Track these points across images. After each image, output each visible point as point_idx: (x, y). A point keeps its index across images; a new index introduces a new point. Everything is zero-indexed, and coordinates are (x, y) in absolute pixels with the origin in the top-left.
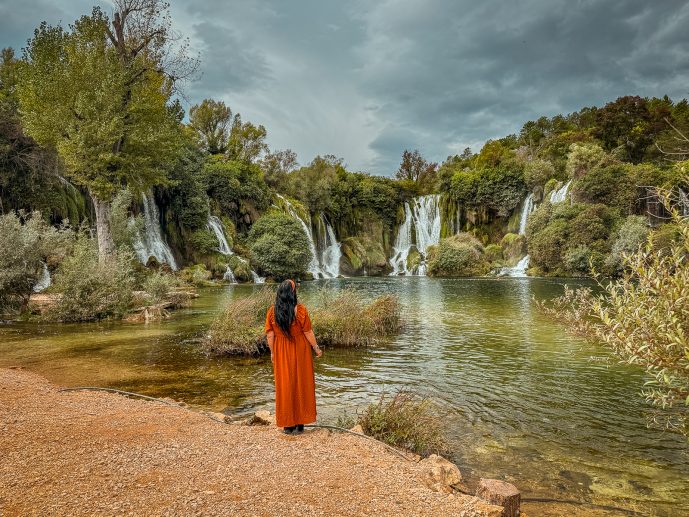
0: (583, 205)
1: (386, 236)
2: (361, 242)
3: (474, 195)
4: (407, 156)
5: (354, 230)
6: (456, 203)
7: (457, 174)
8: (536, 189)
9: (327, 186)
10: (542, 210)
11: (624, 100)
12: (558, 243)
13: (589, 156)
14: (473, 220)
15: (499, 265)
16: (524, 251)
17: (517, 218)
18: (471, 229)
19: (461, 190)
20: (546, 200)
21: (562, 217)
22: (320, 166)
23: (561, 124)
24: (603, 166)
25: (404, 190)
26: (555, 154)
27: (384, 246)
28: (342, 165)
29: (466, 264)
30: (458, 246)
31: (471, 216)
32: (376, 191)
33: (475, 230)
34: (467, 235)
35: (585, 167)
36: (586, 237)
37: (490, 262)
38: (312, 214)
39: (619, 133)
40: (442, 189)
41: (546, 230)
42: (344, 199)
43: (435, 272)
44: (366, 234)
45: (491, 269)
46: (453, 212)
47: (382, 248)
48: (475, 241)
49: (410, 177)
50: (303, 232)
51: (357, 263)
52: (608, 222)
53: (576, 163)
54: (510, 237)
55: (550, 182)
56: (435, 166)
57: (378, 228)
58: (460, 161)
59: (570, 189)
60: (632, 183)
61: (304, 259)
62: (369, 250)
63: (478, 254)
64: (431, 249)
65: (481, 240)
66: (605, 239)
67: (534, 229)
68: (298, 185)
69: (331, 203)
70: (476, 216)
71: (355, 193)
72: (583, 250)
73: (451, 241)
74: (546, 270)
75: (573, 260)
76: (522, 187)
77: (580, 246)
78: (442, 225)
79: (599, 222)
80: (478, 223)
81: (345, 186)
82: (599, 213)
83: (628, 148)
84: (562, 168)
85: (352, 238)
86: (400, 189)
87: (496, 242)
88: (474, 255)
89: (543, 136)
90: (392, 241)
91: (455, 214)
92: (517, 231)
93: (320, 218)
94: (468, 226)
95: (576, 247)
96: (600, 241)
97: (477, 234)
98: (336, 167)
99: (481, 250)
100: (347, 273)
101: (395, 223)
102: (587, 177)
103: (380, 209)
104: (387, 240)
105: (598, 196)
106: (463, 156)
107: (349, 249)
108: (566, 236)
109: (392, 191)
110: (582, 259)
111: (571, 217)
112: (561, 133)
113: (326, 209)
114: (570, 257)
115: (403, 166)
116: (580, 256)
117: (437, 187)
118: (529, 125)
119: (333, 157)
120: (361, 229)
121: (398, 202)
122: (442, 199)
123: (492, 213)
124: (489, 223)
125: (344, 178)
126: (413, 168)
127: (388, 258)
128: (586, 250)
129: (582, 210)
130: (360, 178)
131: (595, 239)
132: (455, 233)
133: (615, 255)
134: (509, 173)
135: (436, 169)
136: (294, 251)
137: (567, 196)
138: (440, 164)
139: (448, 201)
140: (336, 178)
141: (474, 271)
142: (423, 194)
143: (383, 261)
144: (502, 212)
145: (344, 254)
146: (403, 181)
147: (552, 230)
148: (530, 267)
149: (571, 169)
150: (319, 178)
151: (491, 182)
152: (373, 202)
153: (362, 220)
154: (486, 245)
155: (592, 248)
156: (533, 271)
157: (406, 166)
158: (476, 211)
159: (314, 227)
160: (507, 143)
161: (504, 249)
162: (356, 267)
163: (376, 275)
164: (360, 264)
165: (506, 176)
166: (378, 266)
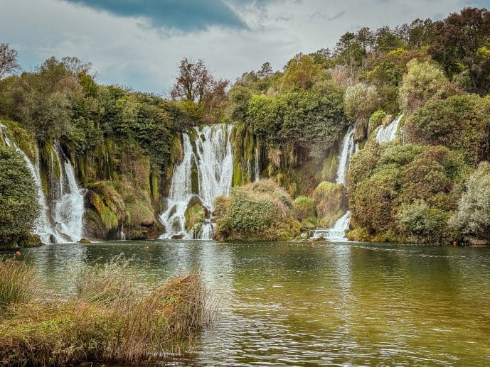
0: (417, 147)
1: (156, 181)
2: (117, 188)
3: (279, 127)
4: (186, 67)
5: (106, 170)
6: (255, 137)
7: (256, 97)
8: (359, 122)
9: (66, 102)
10: (367, 153)
11: (469, 13)
12: (388, 197)
13: (427, 83)
14: (277, 161)
15: (311, 225)
16: (345, 206)
17: (334, 162)
18: (274, 174)
19: (261, 119)
20: (370, 137)
21: (393, 161)
22: (54, 73)
23: (387, 40)
24: (444, 96)
25: (181, 114)
26: (383, 78)
27: (152, 195)
28: (90, 73)
29: (268, 223)
30: (259, 197)
31: (275, 156)
32: (143, 115)
33: (279, 176)
34: (269, 182)
35: (421, 96)
36: (424, 189)
37: (300, 220)
38: (41, 145)
39: (462, 53)
40: (235, 117)
41: (373, 178)
42: (92, 123)
43: (225, 235)
44: (124, 178)
45: (302, 231)
46: (250, 149)
47: (149, 200)
48: (280, 192)
49: (190, 98)
50: (26, 172)
51: (111, 220)
52: (451, 169)
53: (410, 91)
54: (325, 186)
55: (377, 114)
56: (225, 84)
57: (144, 166)
58: (256, 80)
59: (401, 124)
60: (479, 120)
61: (28, 212)
62: (128, 201)
63: (285, 209)
64: (220, 200)
65: (287, 189)
66: (447, 192)
67: (356, 177)
68: (18, 99)
69: (71, 129)
70: (281, 156)
71: (110, 115)
72: (420, 207)
73: (247, 189)
74: (373, 232)
75: (407, 219)
76: (341, 119)
77: (416, 201)
78: (235, 168)
79: (440, 170)
80: (284, 166)
81: (95, 104)
82: (440, 157)
83: (473, 74)
84: (393, 97)
85: (104, 183)
86: (176, 113)
87: (307, 193)
88: (278, 211)
89: (364, 53)
91: (253, 152)
92: (333, 179)
93: (54, 152)
94: (270, 169)
95: (412, 202)
96: (441, 195)
97: (282, 181)
98: (80, 76)
99: (288, 204)
100: (96, 236)
101: (168, 162)
102: (424, 110)
103: (147, 141)
104: (156, 188)
105: (437, 135)
106: (261, 73)
107: (98, 200)
108: (398, 187)
109: (165, 115)
110: (419, 218)
111: (403, 162)
112: (388, 50)
113: (63, 137)
114: (404, 214)
115: (181, 80)
116: (416, 214)
117: (228, 113)
118: (348, 37)
119: (75, 60)
120: (118, 170)
121: (173, 131)
122: (235, 130)
123: (301, 151)
124: (297, 167)
125: (92, 91)
126: (195, 84)
127: (158, 212)
128: (424, 206)
129: (417, 153)
130: (116, 93)
131: (435, 192)
132: (253, 180)
133: (461, 213)
134: (324, 99)
135: (227, 89)
136: (11, 201)
137: (398, 133)
138: (234, 82)
139: (244, 133)
140: (80, 92)
141: (279, 232)
142: (209, 123)
143: (149, 217)
144: (315, 152)
145: (89, 204)
146: (179, 101)
147: (382, 176)
148: (351, 228)
149: (404, 98)
150: (52, 91)
151: (301, 110)
152: (138, 129)
153: (119, 157)
154: (294, 197)
155: (431, 204)
156: (356, 233)
157: (186, 81)
158: (281, 148)
159: (44, 166)
160: (319, 58)
161: (317, 203)
162: (109, 226)
163: (139, 239)
164: (116, 222)
165: (321, 104)
166: (143, 225)
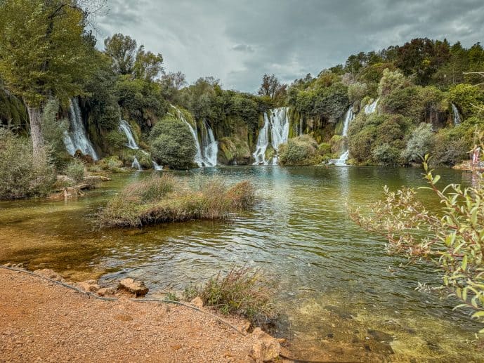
0: (387, 115)
1: (251, 137)
2: (233, 141)
3: (312, 107)
4: (266, 79)
5: (228, 132)
6: (300, 113)
7: (301, 93)
8: (356, 103)
9: (207, 100)
10: (359, 119)
12: (369, 142)
13: (393, 81)
14: (312, 126)
15: (328, 158)
17: (341, 125)
18: (309, 132)
19: (303, 104)
20: (361, 111)
21: (373, 123)
22: (202, 85)
23: (374, 58)
24: (402, 87)
25: (263, 103)
26: (370, 78)
28: (219, 84)
29: (305, 157)
30: (300, 144)
31: (310, 123)
32: (244, 104)
33: (312, 133)
34: (307, 136)
35: (389, 88)
36: (388, 138)
37: (322, 155)
38: (197, 120)
39: (413, 64)
40: (290, 103)
41: (361, 133)
42: (220, 109)
43: (284, 163)
44: (236, 135)
45: (323, 160)
46: (297, 120)
47: (248, 146)
48: (312, 141)
49: (268, 94)
50: (190, 133)
51: (230, 156)
52: (404, 127)
53: (383, 85)
54: (336, 137)
55: (365, 98)
56: (286, 86)
57: (245, 131)
58: (303, 83)
59: (378, 103)
60: (421, 100)
61: (191, 153)
62: (238, 147)
63: (314, 149)
64: (281, 146)
65: (316, 139)
66: (401, 139)
67: (353, 132)
68: (186, 98)
69: (210, 112)
70: (314, 123)
71: (229, 105)
72: (386, 147)
73: (295, 139)
74: (360, 160)
75: (379, 154)
76: (346, 102)
77: (384, 144)
78: (290, 129)
79: (398, 127)
80: (315, 128)
81: (221, 100)
82: (398, 121)
83: (419, 75)
84: (374, 89)
85: (226, 138)
86: (260, 102)
87: (326, 142)
88: (311, 150)
89: (361, 66)
90: (255, 140)
91: (299, 121)
92: (341, 134)
93: (203, 123)
94: (308, 129)
95: (382, 144)
96: (398, 141)
97: (314, 135)
98: (214, 86)
99: (316, 147)
100: (223, 163)
101: (257, 127)
102: (391, 95)
103: (247, 117)
104: (251, 140)
105: (398, 109)
106: (306, 79)
107: (224, 147)
108: (374, 137)
109: (255, 104)
110: (385, 153)
111: (379, 123)
112: (373, 64)
113: (207, 117)
114: (376, 152)
115: (263, 86)
116: (383, 151)
117: (287, 101)
118: (352, 58)
119: (212, 78)
120: (233, 131)
121: (259, 112)
122: (290, 110)
123: (324, 120)
124: (322, 128)
125: (220, 93)
126: (270, 87)
127: (252, 152)
128: (388, 147)
129: (386, 118)
130: (232, 94)
131: (394, 139)
132: (298, 135)
133: (408, 150)
134: (337, 92)
135: (286, 89)
136: (184, 147)
137: (377, 108)
138: (290, 85)
139: (294, 112)
140: (215, 94)
141: (310, 161)
142: (277, 107)
143: (248, 154)
144: (332, 120)
145: (220, 149)
146: (263, 97)
147: (365, 133)
148: (349, 159)
149: (380, 90)
150: (202, 94)
151: (324, 98)
152: (242, 112)
153: (233, 125)
154: (319, 144)
155: (392, 145)
156: (351, 161)
157: (266, 85)
158: (313, 119)
159: (199, 130)
160: (336, 70)
161: (332, 146)
162: (229, 159)
163: (243, 164)
164: (232, 157)
165: (335, 94)
166: (244, 158)
